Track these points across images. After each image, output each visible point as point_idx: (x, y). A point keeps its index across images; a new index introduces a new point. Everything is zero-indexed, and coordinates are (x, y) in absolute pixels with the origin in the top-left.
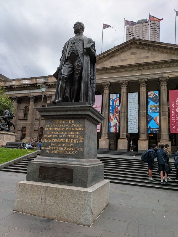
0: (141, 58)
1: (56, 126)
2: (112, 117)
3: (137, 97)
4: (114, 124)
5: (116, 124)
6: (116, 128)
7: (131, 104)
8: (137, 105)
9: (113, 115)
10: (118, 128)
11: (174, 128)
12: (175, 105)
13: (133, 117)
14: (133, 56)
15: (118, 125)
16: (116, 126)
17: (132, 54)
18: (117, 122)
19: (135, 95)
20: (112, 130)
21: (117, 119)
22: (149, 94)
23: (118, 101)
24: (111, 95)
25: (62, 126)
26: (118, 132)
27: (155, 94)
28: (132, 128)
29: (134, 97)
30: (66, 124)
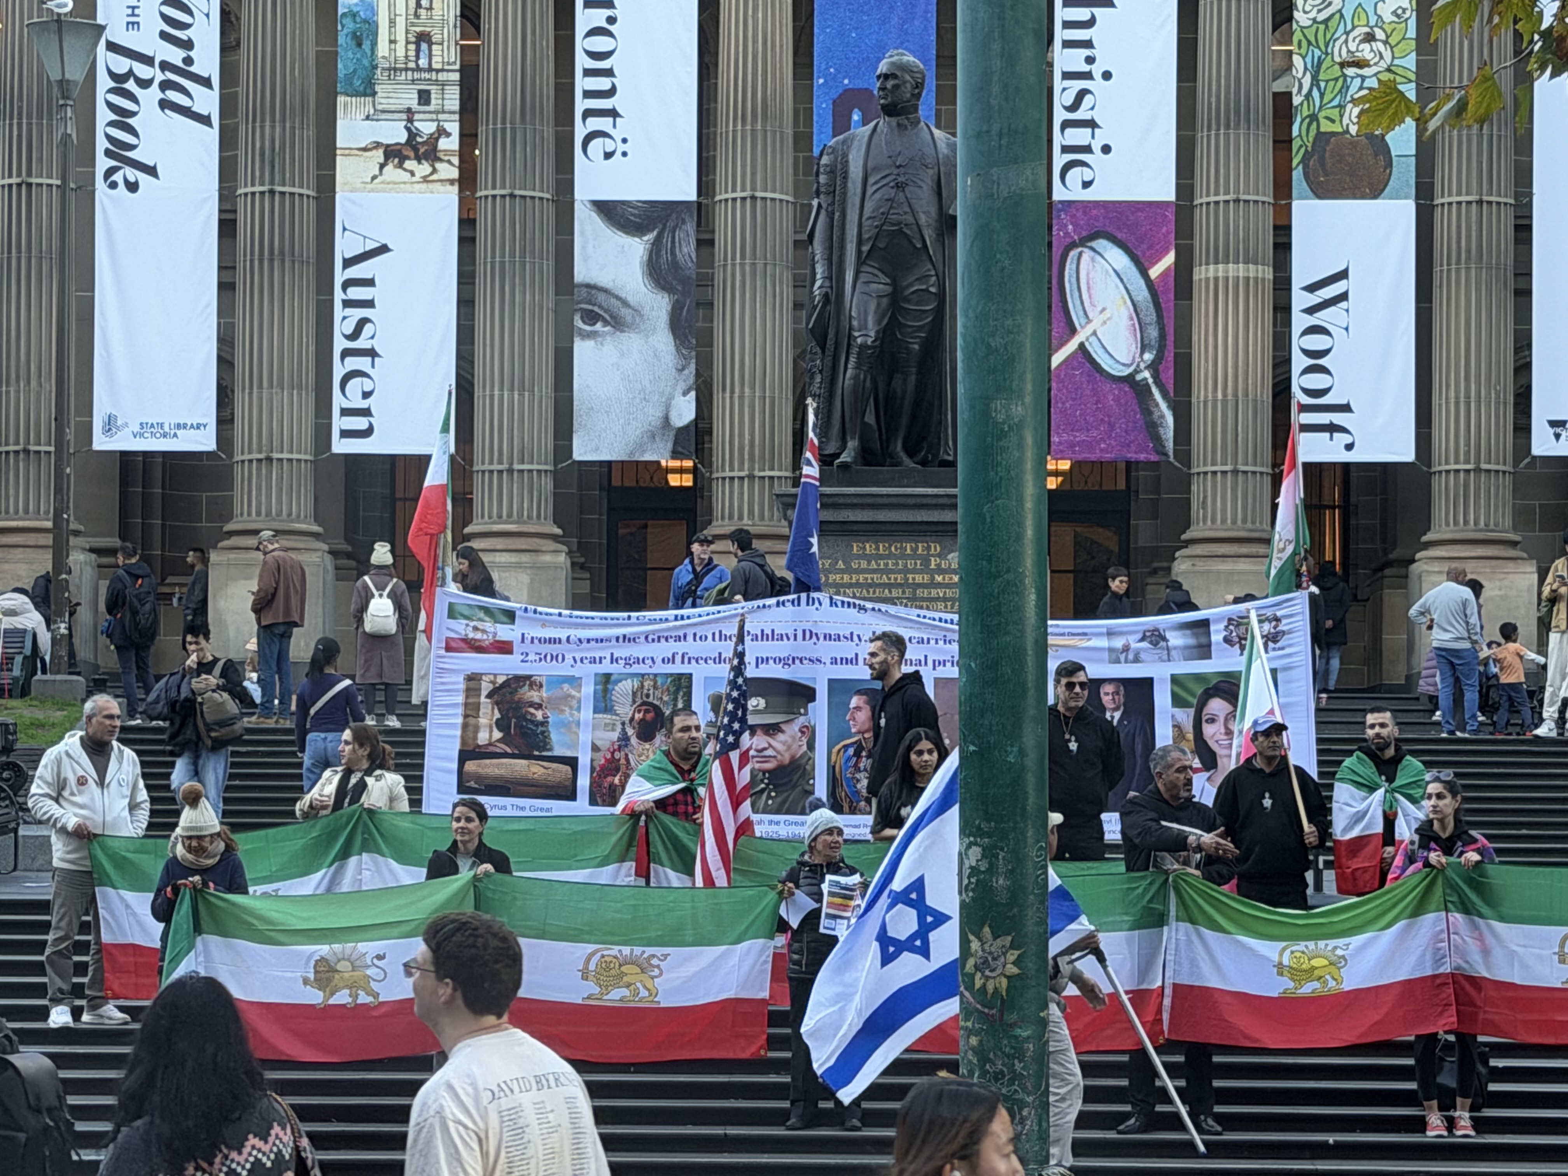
1: (864, 564)
25: (887, 564)
30: (904, 556)
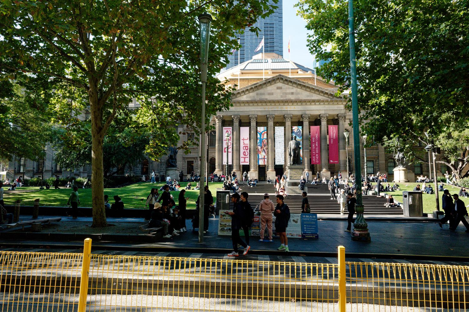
0: (286, 94)
2: (260, 150)
3: (283, 131)
4: (263, 157)
5: (265, 156)
6: (265, 161)
7: (277, 137)
8: (283, 139)
9: (261, 148)
10: (266, 160)
11: (314, 160)
12: (315, 140)
13: (280, 149)
14: (279, 91)
15: (266, 157)
16: (264, 158)
17: (278, 88)
18: (265, 155)
19: (281, 129)
20: (261, 163)
21: (265, 152)
22: (293, 129)
23: (266, 134)
24: (258, 128)
26: (266, 164)
27: (298, 129)
28: (279, 160)
29: (280, 131)
30: (296, 171)
